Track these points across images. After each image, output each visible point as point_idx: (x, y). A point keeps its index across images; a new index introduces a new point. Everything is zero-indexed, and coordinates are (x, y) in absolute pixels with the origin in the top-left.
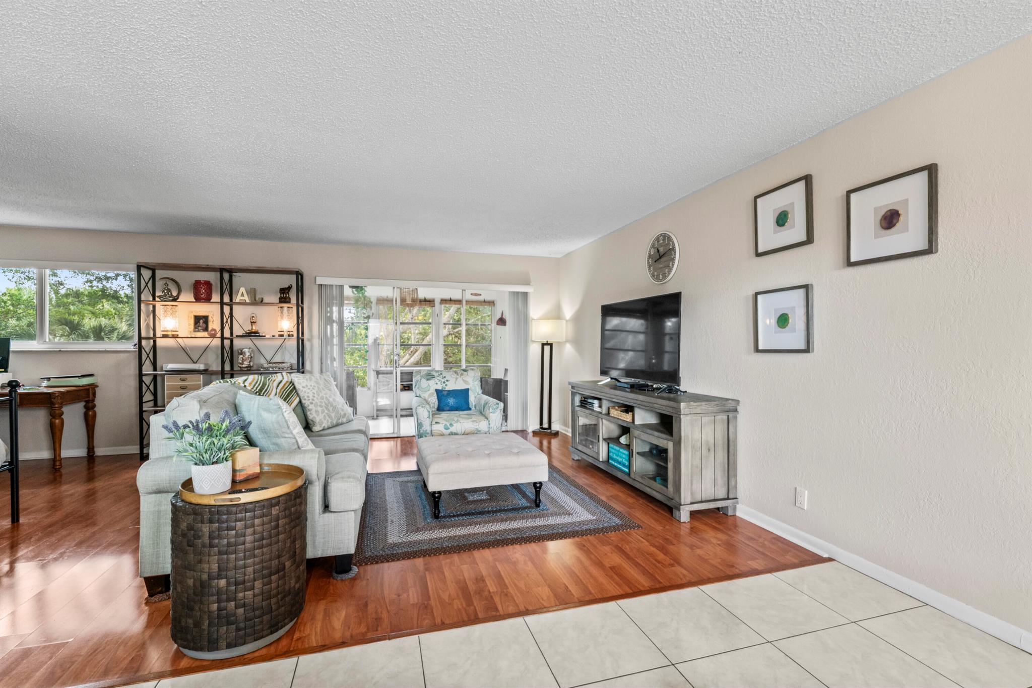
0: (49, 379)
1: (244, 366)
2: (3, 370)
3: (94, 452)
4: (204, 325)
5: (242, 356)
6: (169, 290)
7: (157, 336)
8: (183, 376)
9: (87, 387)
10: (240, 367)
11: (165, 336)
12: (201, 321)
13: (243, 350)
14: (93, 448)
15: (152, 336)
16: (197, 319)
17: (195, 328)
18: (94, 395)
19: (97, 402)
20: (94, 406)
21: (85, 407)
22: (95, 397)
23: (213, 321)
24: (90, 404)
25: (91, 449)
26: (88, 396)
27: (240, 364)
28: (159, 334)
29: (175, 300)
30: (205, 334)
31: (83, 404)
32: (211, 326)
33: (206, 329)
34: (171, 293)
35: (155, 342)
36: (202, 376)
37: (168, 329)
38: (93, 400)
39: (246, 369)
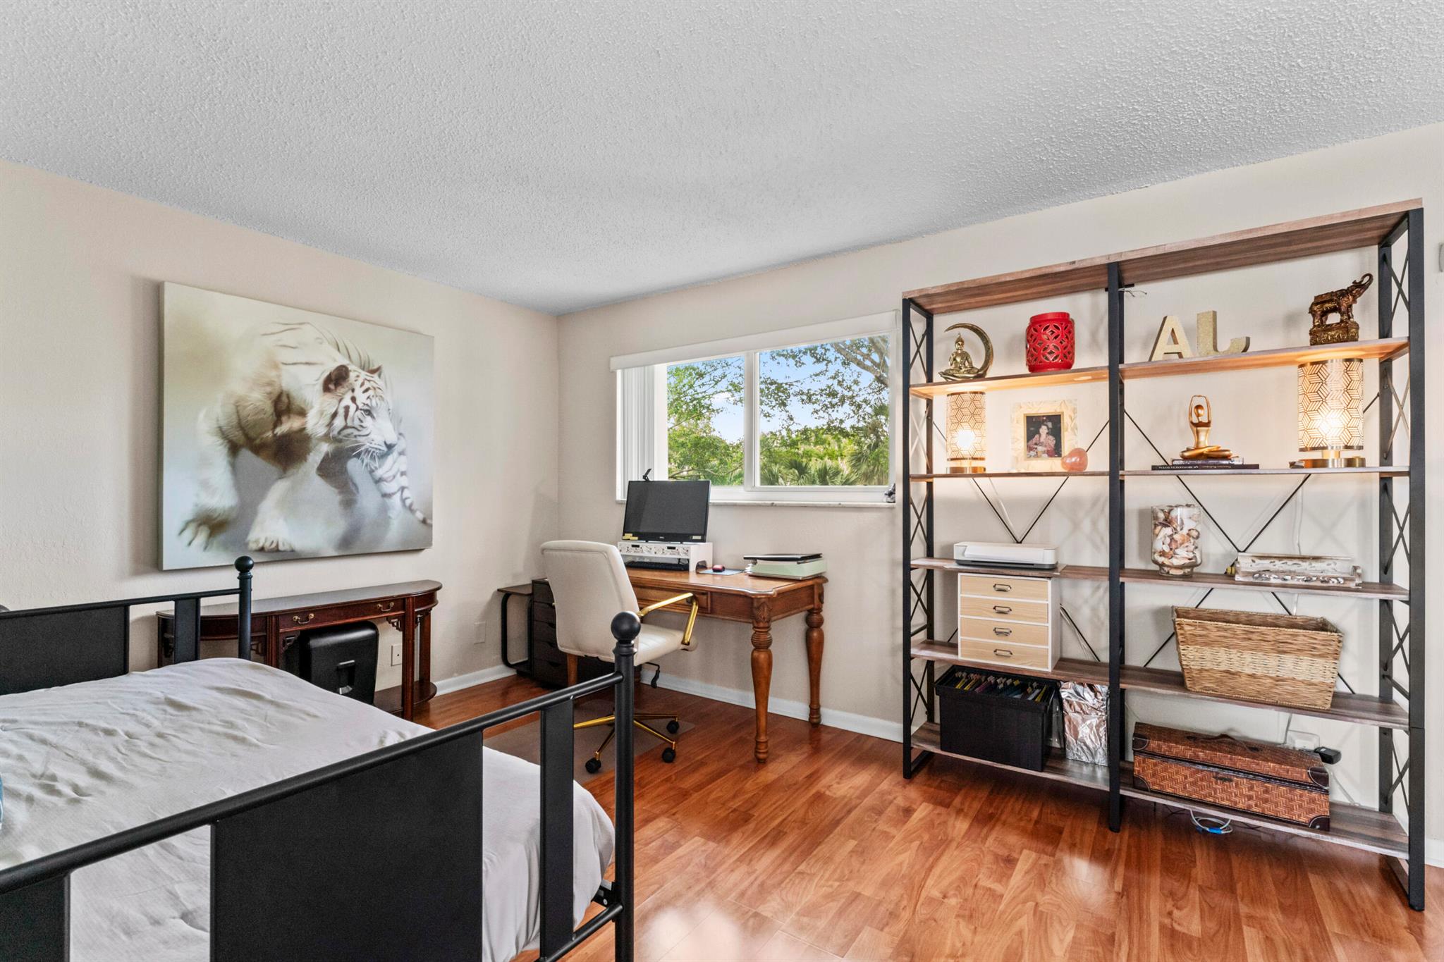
0: (754, 560)
1: (1176, 562)
2: (699, 538)
3: (819, 718)
4: (1051, 441)
5: (1168, 531)
6: (965, 356)
7: (935, 472)
8: (1001, 580)
9: (810, 583)
10: (1161, 565)
11: (956, 473)
12: (1044, 430)
13: (1173, 514)
14: (818, 709)
15: (924, 472)
16: (1033, 424)
17: (1030, 449)
18: (821, 596)
19: (826, 613)
20: (821, 622)
21: (808, 620)
22: (822, 603)
23: (1075, 428)
24: (815, 617)
25: (815, 710)
26: (812, 602)
27: (1163, 554)
28: (941, 466)
29: (980, 376)
30: (1055, 464)
31: (803, 614)
32: (1069, 442)
33: (1056, 451)
34: (970, 364)
35: (930, 486)
36: (1049, 582)
37: (965, 453)
38: (820, 610)
39: (1180, 572)
